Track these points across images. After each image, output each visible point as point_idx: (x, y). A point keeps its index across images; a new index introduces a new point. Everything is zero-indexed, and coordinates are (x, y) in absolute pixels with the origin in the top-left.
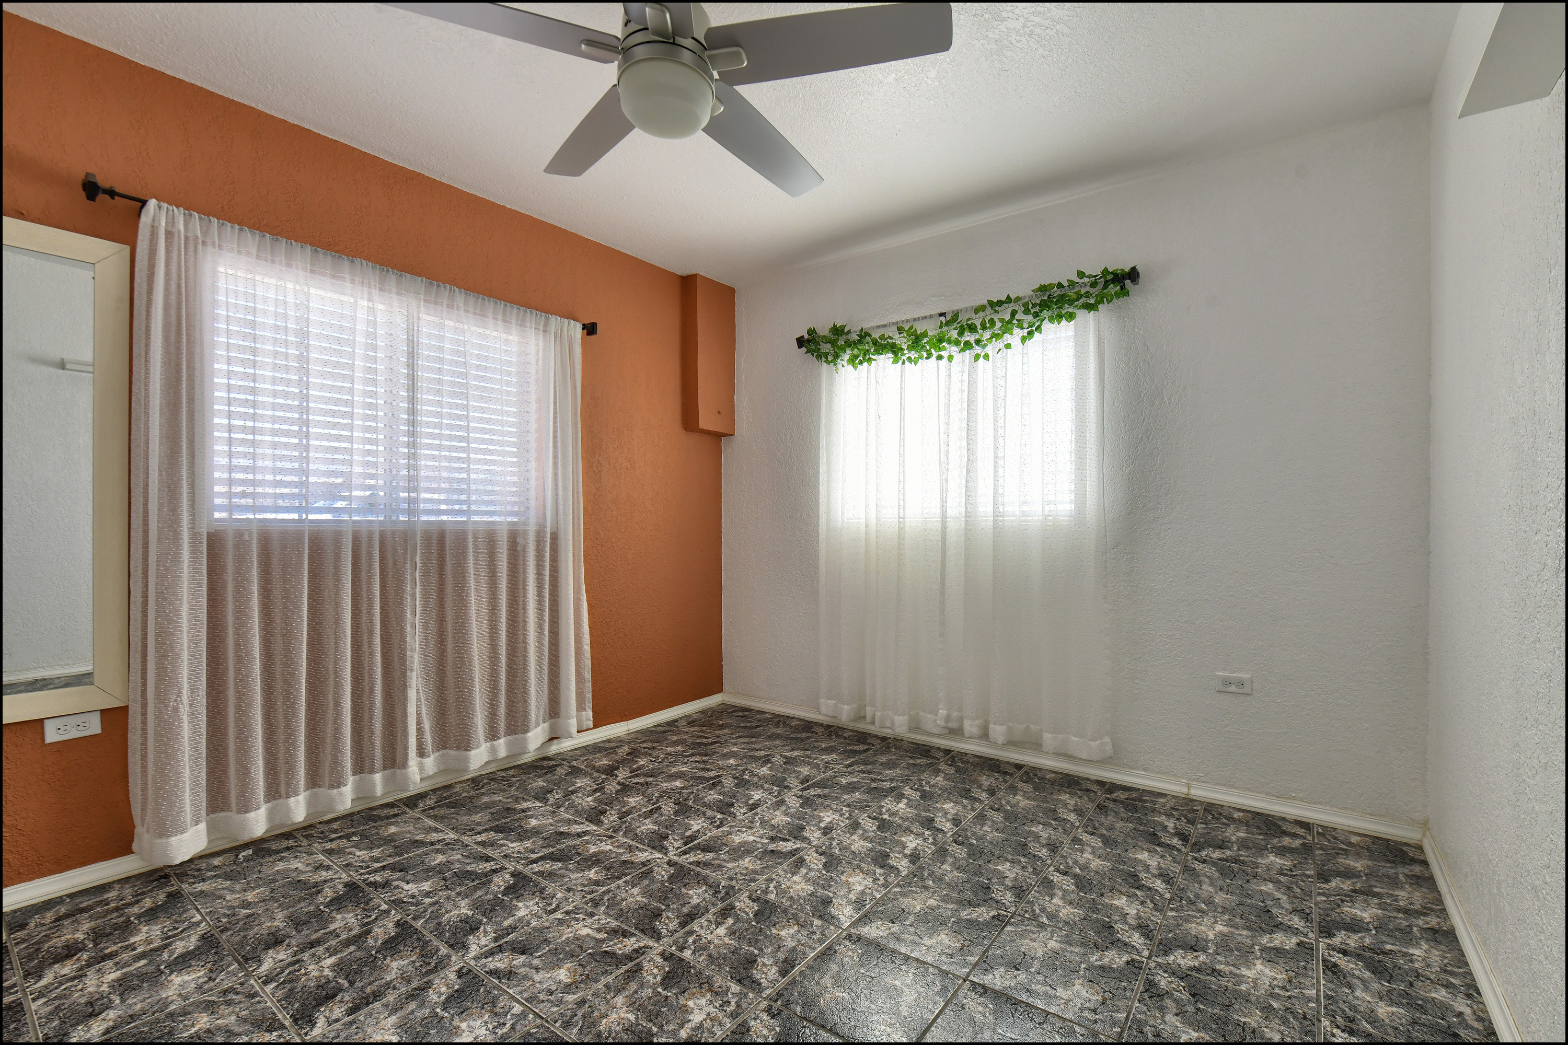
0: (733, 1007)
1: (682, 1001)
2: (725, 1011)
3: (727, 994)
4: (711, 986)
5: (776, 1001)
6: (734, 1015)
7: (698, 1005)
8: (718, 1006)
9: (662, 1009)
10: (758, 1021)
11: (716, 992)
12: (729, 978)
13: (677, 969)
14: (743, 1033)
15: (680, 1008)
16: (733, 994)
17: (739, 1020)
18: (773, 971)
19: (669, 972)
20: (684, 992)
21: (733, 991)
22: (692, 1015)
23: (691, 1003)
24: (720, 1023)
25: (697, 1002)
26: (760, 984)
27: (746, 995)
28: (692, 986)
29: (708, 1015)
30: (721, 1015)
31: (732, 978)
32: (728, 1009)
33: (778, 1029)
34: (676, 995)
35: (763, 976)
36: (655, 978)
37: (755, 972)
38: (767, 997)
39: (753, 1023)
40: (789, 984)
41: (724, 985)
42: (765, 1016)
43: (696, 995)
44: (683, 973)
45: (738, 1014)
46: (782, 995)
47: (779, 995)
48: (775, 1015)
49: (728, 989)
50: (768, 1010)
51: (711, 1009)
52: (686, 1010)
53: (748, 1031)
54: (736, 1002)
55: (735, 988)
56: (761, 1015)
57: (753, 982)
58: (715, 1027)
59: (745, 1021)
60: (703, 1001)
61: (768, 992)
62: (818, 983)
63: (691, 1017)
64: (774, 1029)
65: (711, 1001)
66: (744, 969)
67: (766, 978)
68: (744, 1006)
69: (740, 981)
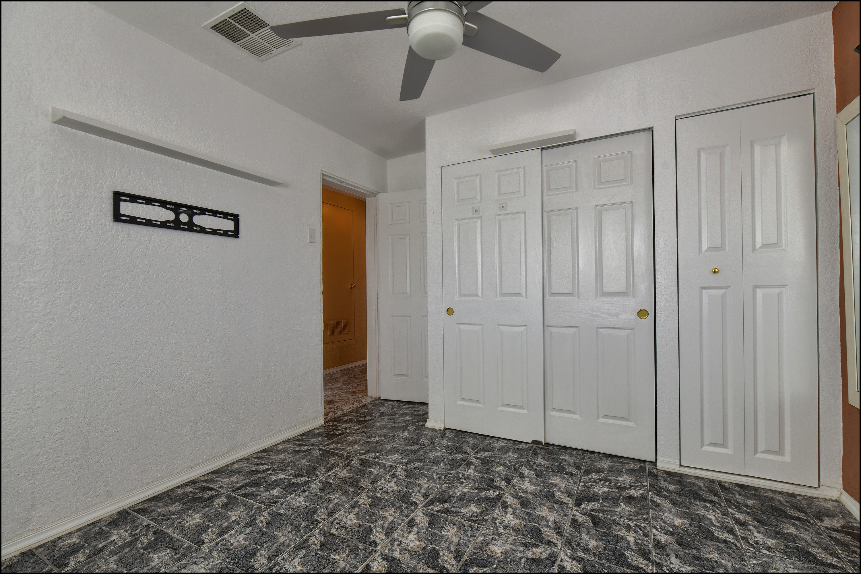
0: (395, 544)
1: (423, 543)
2: (399, 541)
3: (400, 550)
4: (410, 553)
5: (373, 550)
6: (394, 540)
7: (414, 542)
8: (403, 543)
9: (431, 538)
10: (381, 538)
11: (406, 550)
12: (401, 560)
13: (433, 561)
14: (388, 532)
15: (422, 540)
16: (397, 551)
17: (390, 538)
18: (375, 567)
19: (438, 558)
20: (424, 548)
21: (397, 552)
22: (415, 538)
23: (418, 543)
24: (400, 535)
25: (414, 544)
26: (382, 558)
27: (389, 551)
28: (421, 552)
29: (407, 539)
30: (400, 539)
31: (399, 560)
32: (397, 542)
33: (371, 536)
34: (427, 547)
35: (381, 563)
36: (444, 554)
37: (386, 566)
38: (377, 552)
39: (384, 537)
40: (365, 560)
41: (403, 555)
42: (378, 541)
43: (417, 547)
44: (429, 559)
45: (392, 540)
46: (369, 553)
47: (371, 553)
48: (373, 542)
49: (400, 553)
50: (376, 545)
51: (406, 541)
52: (419, 539)
53: (386, 534)
54: (394, 546)
55: (396, 554)
56: (380, 542)
57: (386, 559)
58: (402, 533)
59: (388, 538)
60: (412, 545)
61: (377, 554)
62: (348, 562)
63: (415, 536)
64: (373, 536)
65: (408, 545)
66: (393, 566)
67: (379, 562)
68: (389, 545)
69: (394, 559)
